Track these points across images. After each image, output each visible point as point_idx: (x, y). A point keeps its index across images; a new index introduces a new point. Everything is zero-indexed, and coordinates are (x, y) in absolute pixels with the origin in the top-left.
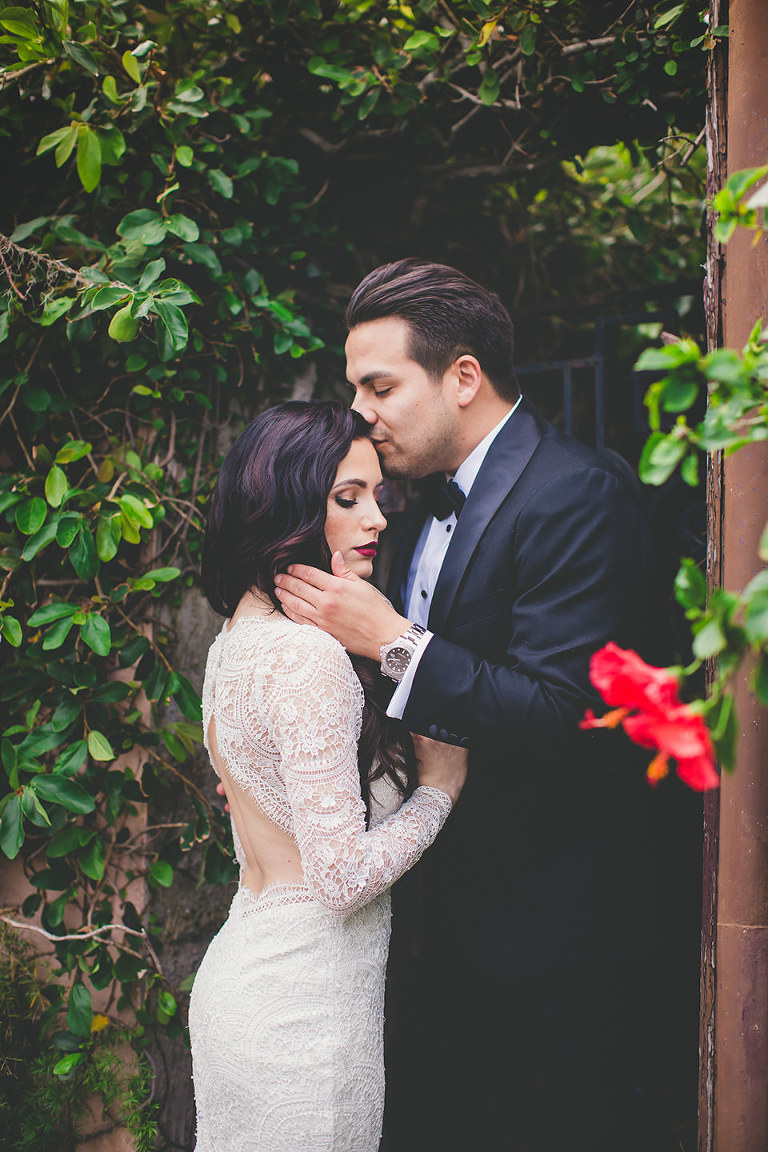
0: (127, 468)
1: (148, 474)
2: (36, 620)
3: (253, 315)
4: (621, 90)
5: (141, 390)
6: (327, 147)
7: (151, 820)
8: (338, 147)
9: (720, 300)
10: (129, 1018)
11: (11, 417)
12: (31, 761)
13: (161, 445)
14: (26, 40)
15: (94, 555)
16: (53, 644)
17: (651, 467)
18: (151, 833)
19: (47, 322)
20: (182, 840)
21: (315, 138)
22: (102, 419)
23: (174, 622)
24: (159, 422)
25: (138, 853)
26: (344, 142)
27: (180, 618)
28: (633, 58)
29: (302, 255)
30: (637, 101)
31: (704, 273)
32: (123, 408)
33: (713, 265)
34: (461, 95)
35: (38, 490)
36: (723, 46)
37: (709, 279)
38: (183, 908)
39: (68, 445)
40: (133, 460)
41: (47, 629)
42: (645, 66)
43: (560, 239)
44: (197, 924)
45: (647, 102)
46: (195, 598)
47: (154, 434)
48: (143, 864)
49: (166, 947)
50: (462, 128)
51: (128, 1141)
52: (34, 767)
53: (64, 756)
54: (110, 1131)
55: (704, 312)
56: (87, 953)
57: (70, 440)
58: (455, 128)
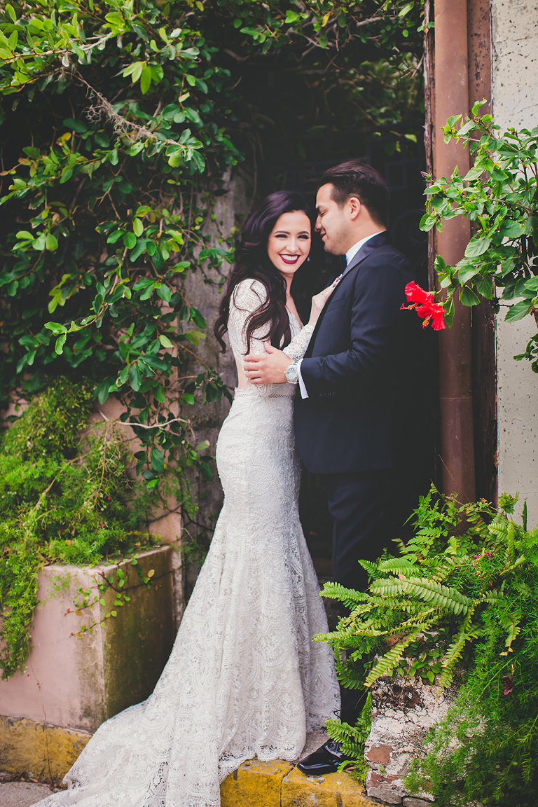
0: (163, 217)
1: (172, 219)
2: (137, 287)
3: (216, 144)
4: (383, 42)
5: (170, 182)
6: (239, 59)
7: (179, 376)
8: (244, 59)
9: (431, 142)
10: (174, 464)
11: (109, 195)
12: (134, 350)
13: (176, 205)
14: (116, 25)
15: (161, 258)
16: (144, 297)
17: (424, 225)
18: (179, 381)
19: (133, 154)
20: (196, 383)
21: (233, 54)
22: (150, 194)
23: (183, 285)
24: (175, 195)
25: (175, 390)
26: (247, 57)
27: (185, 284)
28: (389, 28)
29: (230, 111)
30: (390, 48)
31: (424, 130)
32: (158, 189)
33: (428, 127)
34: (309, 41)
35: (130, 228)
36: (432, 31)
37: (426, 133)
38: (192, 415)
39: (139, 208)
40: (165, 212)
41: (143, 291)
42: (394, 32)
43: (334, 86)
44: (197, 422)
45: (395, 48)
46: (190, 274)
47: (173, 199)
48: (177, 395)
49: (186, 432)
50: (307, 55)
51: (176, 519)
52: (137, 353)
53: (150, 347)
54: (166, 516)
55: (424, 147)
56: (157, 435)
57: (139, 206)
58: (304, 54)
